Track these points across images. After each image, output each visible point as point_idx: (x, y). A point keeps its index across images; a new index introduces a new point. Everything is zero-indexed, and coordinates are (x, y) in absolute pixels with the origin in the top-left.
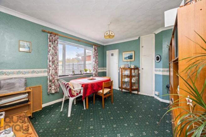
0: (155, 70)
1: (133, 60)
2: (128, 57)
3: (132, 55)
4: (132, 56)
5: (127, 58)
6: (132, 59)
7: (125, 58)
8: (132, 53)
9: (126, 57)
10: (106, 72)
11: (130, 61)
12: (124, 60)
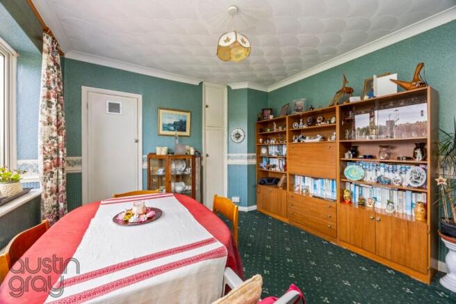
0: (228, 157)
1: (187, 133)
2: (175, 124)
3: (184, 120)
4: (185, 123)
5: (172, 128)
6: (185, 130)
7: (166, 127)
8: (186, 116)
9: (169, 125)
10: (81, 174)
11: (180, 136)
12: (162, 132)
